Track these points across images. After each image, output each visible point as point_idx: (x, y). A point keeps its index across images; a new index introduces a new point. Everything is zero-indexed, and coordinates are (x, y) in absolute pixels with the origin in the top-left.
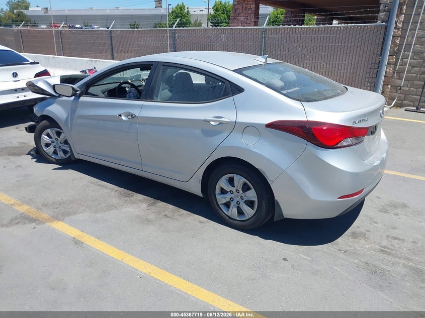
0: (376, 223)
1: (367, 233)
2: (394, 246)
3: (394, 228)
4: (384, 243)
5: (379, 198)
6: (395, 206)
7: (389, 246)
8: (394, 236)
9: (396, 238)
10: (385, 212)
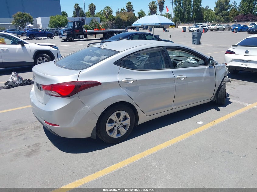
0: (35, 137)
1: (34, 131)
2: (19, 132)
3: (24, 139)
4: (24, 131)
5: (47, 151)
6: (34, 151)
7: (21, 131)
8: (22, 136)
9: (21, 135)
10: (36, 144)
